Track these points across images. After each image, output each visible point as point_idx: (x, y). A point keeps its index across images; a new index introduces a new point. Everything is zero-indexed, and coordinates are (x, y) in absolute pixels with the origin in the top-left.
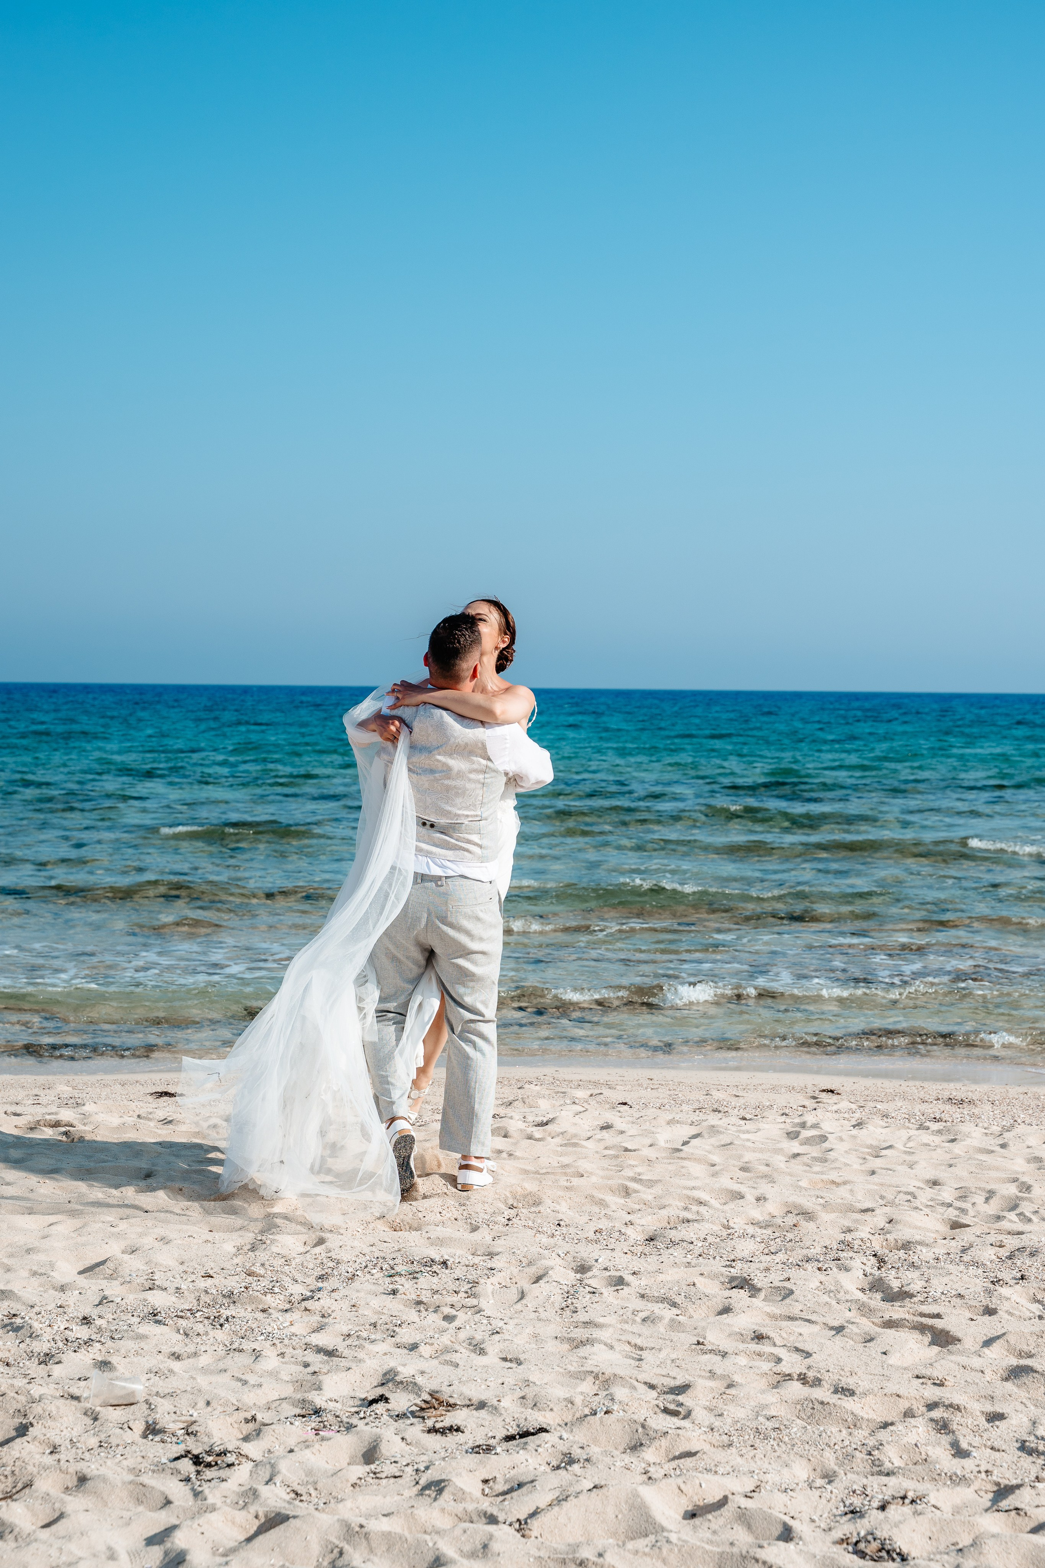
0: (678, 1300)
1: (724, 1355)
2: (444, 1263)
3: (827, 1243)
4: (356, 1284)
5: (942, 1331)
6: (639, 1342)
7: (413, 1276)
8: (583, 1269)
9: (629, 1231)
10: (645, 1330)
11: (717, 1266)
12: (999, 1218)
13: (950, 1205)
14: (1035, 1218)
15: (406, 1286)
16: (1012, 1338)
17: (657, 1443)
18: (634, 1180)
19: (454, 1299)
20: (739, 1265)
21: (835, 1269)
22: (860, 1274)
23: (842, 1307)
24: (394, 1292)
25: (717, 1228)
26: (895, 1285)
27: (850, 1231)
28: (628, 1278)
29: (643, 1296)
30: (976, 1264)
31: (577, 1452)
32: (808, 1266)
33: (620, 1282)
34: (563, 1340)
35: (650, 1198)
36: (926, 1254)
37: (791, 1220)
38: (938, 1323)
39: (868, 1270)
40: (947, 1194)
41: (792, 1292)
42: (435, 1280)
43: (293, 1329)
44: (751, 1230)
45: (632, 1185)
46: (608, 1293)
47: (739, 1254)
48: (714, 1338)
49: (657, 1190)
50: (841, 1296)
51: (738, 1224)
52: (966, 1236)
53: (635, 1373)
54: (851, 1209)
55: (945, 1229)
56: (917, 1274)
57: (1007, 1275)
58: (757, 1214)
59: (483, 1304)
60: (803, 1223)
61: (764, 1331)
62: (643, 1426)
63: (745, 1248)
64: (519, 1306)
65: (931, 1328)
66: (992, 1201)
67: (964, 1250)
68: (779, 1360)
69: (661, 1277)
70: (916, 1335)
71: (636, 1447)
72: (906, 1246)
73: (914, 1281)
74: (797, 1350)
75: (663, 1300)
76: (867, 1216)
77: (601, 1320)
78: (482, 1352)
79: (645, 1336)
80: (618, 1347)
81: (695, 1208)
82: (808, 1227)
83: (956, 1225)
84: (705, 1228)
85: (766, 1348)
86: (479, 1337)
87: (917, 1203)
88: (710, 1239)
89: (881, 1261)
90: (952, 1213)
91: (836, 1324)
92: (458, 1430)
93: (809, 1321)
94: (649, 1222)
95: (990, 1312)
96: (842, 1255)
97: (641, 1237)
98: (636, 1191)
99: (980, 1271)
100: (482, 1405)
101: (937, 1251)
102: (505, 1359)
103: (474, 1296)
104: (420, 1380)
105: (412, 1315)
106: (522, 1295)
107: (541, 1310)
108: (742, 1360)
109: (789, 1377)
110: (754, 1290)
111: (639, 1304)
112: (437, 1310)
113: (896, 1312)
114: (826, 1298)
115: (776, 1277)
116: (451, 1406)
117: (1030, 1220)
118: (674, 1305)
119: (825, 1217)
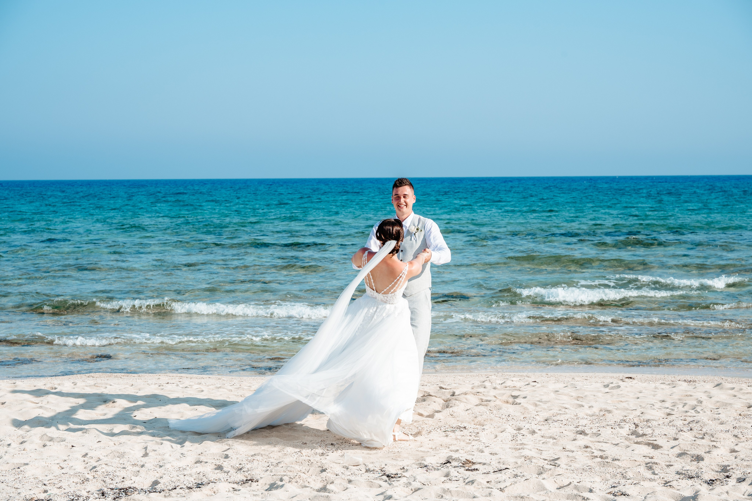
0: (556, 437)
1: (573, 452)
2: (465, 428)
3: (616, 420)
4: (432, 434)
5: (656, 445)
6: (541, 449)
7: (454, 431)
8: (519, 429)
9: (537, 417)
10: (543, 446)
11: (572, 428)
12: (686, 412)
13: (668, 408)
14: (701, 412)
15: (451, 434)
16: (682, 446)
17: (547, 472)
18: (539, 401)
19: (470, 438)
20: (580, 427)
21: (618, 428)
22: (628, 430)
23: (619, 438)
24: (447, 436)
25: (572, 416)
26: (641, 432)
27: (626, 416)
28: (537, 431)
29: (542, 437)
30: (673, 425)
31: (519, 474)
32: (608, 427)
33: (533, 432)
34: (512, 449)
35: (545, 407)
36: (655, 423)
37: (602, 413)
38: (655, 443)
39: (631, 428)
40: (667, 405)
41: (600, 434)
42: (462, 432)
43: (410, 447)
44: (586, 417)
45: (538, 403)
46: (530, 436)
47: (580, 424)
48: (568, 447)
49: (549, 404)
50: (619, 435)
51: (581, 415)
52: (671, 418)
53: (540, 456)
54: (627, 409)
55: (663, 416)
56: (650, 429)
57: (685, 429)
58: (589, 412)
59: (481, 439)
60: (607, 414)
61: (588, 445)
62: (542, 468)
63: (583, 422)
64: (495, 440)
65: (652, 444)
66: (685, 407)
67: (670, 422)
68: (593, 453)
69: (550, 431)
70: (647, 446)
71: (540, 474)
72: (648, 421)
73: (649, 431)
74: (600, 450)
75: (551, 437)
76: (634, 412)
77: (527, 443)
78: (482, 452)
79: (543, 447)
80: (533, 450)
81: (564, 410)
82: (609, 416)
83: (669, 414)
84: (567, 416)
85: (589, 449)
86: (481, 448)
87: (655, 407)
88: (569, 419)
89: (637, 426)
90: (668, 411)
91: (616, 443)
92: (477, 470)
93: (606, 442)
94: (546, 415)
95: (675, 439)
96: (621, 423)
97: (542, 420)
98: (540, 405)
99: (675, 428)
100: (484, 464)
101: (659, 423)
102: (491, 454)
103: (478, 437)
104: (461, 458)
105: (455, 442)
106: (496, 436)
107: (504, 441)
108: (579, 453)
109: (596, 457)
110: (586, 434)
111: (541, 439)
112: (464, 441)
113: (640, 439)
114: (613, 436)
115: (595, 431)
116: (474, 463)
117: (699, 412)
118: (555, 439)
119: (615, 412)
